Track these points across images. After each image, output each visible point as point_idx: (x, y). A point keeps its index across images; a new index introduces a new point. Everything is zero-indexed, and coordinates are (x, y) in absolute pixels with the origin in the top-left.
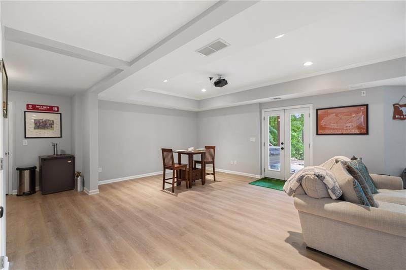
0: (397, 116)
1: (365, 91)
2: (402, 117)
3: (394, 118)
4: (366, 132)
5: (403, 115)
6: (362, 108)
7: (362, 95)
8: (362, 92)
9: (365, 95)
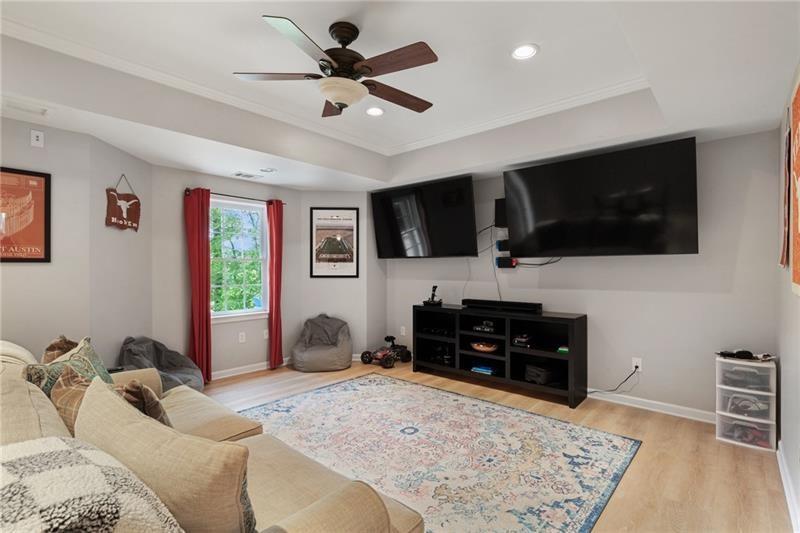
0: (114, 220)
1: (41, 135)
2: (121, 222)
3: (109, 223)
4: (43, 256)
5: (123, 219)
6: (33, 182)
7: (34, 143)
8: (34, 133)
9: (40, 144)
